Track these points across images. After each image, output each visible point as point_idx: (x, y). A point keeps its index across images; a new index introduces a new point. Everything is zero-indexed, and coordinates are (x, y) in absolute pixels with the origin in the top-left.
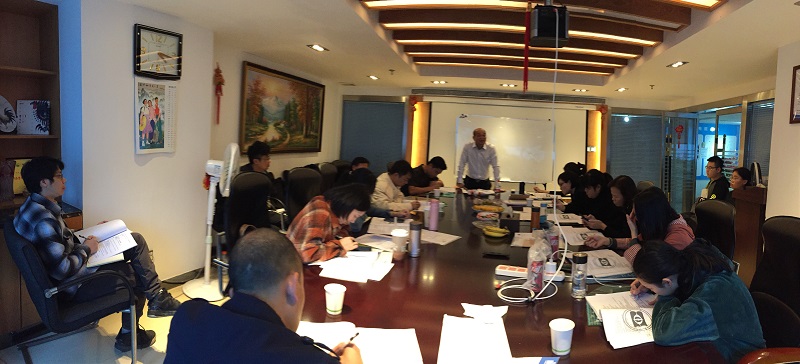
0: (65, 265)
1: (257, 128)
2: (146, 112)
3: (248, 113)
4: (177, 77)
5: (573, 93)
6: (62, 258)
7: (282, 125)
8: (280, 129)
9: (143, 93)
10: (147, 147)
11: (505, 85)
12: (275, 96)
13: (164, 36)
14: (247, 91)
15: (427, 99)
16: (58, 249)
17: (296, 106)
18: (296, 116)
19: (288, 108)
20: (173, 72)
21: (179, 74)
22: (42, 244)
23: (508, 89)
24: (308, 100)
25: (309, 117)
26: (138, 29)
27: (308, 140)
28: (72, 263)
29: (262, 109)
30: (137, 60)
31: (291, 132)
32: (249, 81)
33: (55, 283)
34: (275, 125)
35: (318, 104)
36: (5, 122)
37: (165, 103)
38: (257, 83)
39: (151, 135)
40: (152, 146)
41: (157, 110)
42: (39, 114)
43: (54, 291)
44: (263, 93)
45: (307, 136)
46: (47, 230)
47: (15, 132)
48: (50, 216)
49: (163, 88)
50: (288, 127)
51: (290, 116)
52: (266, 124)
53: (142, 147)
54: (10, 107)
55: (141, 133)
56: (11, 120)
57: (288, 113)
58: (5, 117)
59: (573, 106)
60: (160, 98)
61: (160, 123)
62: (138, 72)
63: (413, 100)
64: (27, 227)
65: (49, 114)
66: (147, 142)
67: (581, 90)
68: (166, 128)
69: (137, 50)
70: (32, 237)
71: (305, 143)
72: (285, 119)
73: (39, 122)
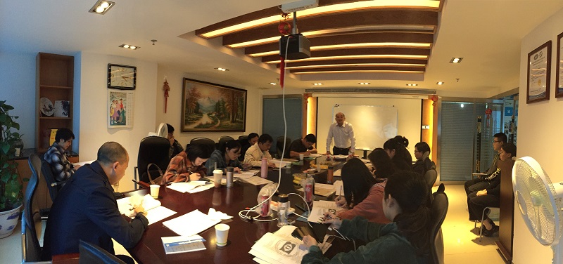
0: (63, 174)
1: (195, 116)
2: (114, 106)
3: (186, 107)
4: (134, 88)
5: (407, 87)
6: (61, 171)
7: (214, 115)
8: (212, 117)
9: (112, 96)
10: (114, 124)
11: (362, 84)
12: (207, 97)
13: (125, 68)
14: (186, 94)
15: (315, 95)
16: (60, 167)
17: (224, 103)
18: (224, 109)
19: (218, 104)
20: (132, 86)
21: (135, 87)
22: (54, 164)
23: (364, 86)
24: (234, 99)
25: (234, 110)
26: (110, 66)
27: (234, 124)
28: (66, 175)
29: (198, 105)
30: (109, 80)
31: (221, 119)
32: (187, 88)
33: (57, 181)
34: (208, 115)
35: (242, 102)
36: (48, 111)
37: (127, 102)
38: (194, 90)
39: (118, 119)
40: (118, 124)
41: (122, 105)
42: (64, 107)
43: (56, 184)
44: (198, 95)
45: (233, 122)
46: (56, 158)
47: (53, 116)
48: (58, 152)
49: (125, 94)
50: (219, 115)
51: (219, 109)
52: (201, 114)
53: (111, 124)
54: (51, 104)
55: (111, 117)
56: (51, 110)
57: (218, 108)
58: (49, 108)
59: (411, 96)
60: (123, 99)
61: (124, 112)
62: (109, 87)
63: (307, 96)
64: (48, 157)
65: (68, 107)
66: (115, 122)
67: (412, 85)
68: (127, 115)
69: (109, 75)
70: (49, 161)
71: (232, 126)
72: (216, 110)
73: (63, 111)
